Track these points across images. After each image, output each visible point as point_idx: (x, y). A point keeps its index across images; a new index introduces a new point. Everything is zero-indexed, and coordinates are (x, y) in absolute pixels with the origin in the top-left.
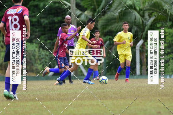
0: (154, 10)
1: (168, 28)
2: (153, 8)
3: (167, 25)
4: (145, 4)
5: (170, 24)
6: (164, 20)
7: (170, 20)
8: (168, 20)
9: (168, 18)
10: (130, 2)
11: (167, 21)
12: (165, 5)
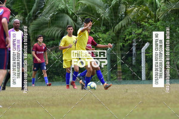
0: (88, 14)
1: (101, 33)
2: (86, 13)
3: (101, 30)
4: (78, 8)
5: (104, 29)
6: (97, 25)
7: (104, 25)
8: (102, 25)
9: (101, 23)
10: (63, 6)
11: (100, 26)
12: (98, 9)
